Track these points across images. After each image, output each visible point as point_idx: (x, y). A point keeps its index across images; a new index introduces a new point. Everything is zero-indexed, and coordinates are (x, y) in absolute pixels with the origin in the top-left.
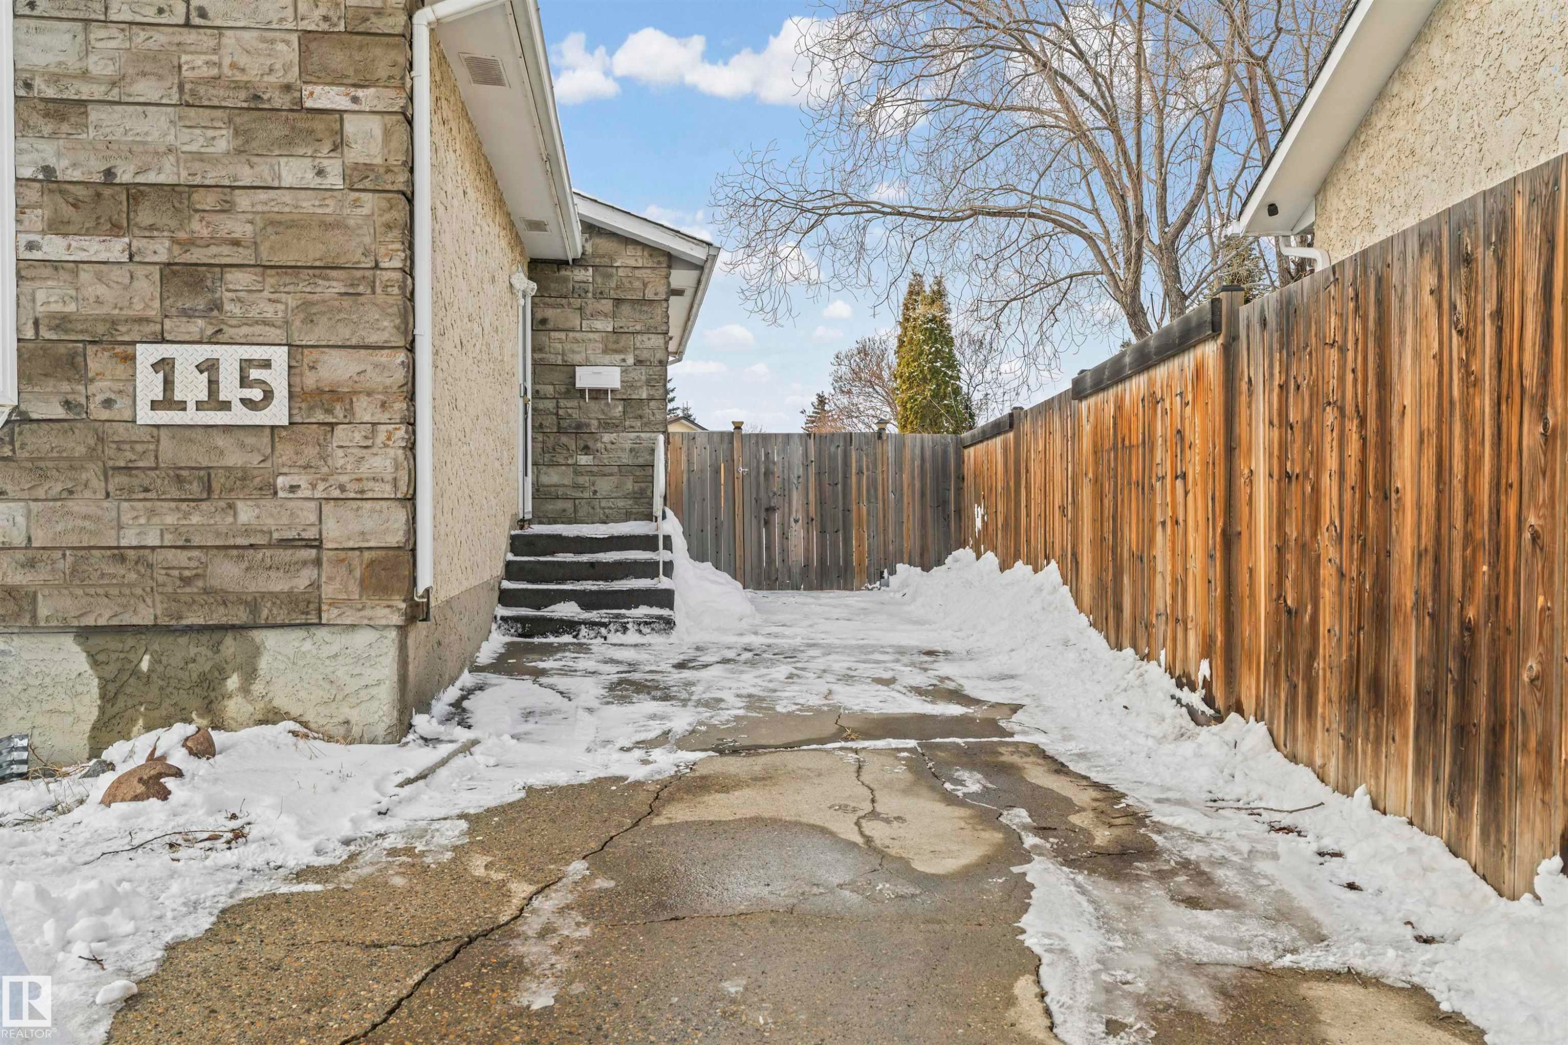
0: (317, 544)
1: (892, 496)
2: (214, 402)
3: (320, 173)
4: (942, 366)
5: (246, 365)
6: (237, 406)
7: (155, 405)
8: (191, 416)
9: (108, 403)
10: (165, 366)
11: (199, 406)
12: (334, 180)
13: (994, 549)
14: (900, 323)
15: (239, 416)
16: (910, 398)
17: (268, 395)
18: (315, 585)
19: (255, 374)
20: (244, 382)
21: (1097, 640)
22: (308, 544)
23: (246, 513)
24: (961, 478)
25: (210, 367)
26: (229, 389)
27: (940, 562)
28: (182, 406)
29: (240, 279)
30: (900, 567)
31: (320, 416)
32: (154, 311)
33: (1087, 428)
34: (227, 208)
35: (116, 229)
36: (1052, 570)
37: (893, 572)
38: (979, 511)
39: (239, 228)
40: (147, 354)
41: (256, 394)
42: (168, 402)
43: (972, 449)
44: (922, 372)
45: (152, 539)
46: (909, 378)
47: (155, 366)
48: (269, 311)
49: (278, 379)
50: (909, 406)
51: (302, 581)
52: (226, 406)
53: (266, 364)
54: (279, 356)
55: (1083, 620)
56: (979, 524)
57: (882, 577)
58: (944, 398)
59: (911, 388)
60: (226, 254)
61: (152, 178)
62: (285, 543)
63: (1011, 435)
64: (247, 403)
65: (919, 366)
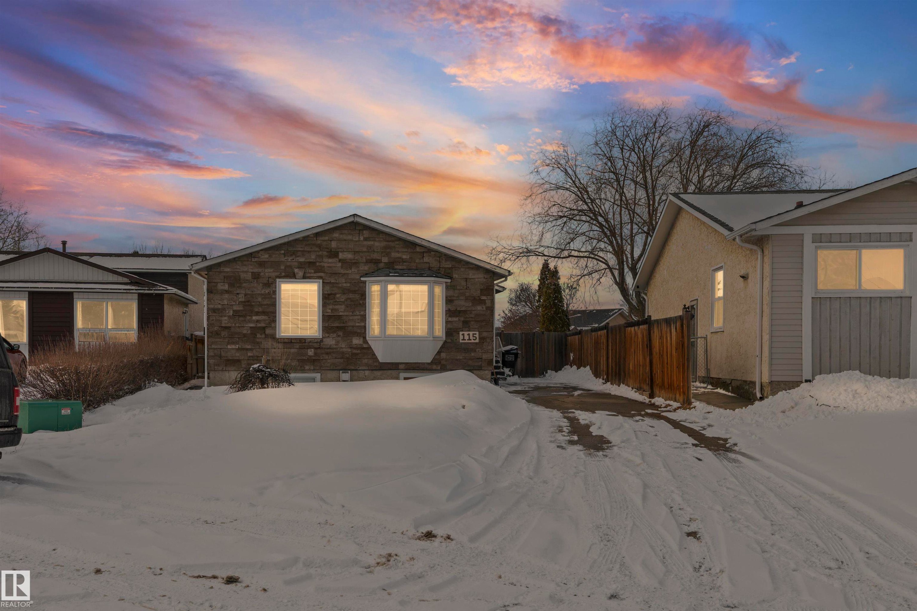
0: (482, 358)
1: (546, 350)
2: (469, 339)
3: (483, 308)
4: (558, 302)
5: (473, 334)
6: (472, 340)
7: (462, 340)
8: (466, 341)
9: (456, 340)
10: (463, 335)
11: (468, 340)
12: (484, 309)
13: (576, 365)
14: (539, 280)
15: (473, 341)
16: (546, 314)
17: (476, 338)
18: (481, 364)
19: (474, 335)
20: (473, 337)
21: (595, 378)
22: (480, 359)
23: (473, 354)
24: (566, 345)
25: (469, 335)
26: (471, 338)
27: (560, 370)
28: (465, 340)
29: (472, 323)
30: (549, 371)
31: (482, 341)
32: (462, 327)
33: (593, 338)
34: (471, 313)
35: (457, 317)
36: (588, 367)
37: (547, 373)
38: (572, 355)
39: (473, 316)
40: (461, 333)
41: (475, 338)
42: (464, 339)
43: (570, 337)
44: (550, 304)
45: (461, 358)
46: (545, 306)
47: (462, 335)
48: (476, 327)
49: (477, 336)
50: (545, 317)
51: (480, 363)
52: (471, 340)
53: (476, 334)
54: (477, 333)
55: (593, 375)
56: (572, 358)
57: (543, 374)
58: (558, 314)
59: (546, 310)
60: (471, 319)
61: (462, 309)
62: (478, 358)
63: (580, 336)
64: (473, 339)
65: (549, 302)
